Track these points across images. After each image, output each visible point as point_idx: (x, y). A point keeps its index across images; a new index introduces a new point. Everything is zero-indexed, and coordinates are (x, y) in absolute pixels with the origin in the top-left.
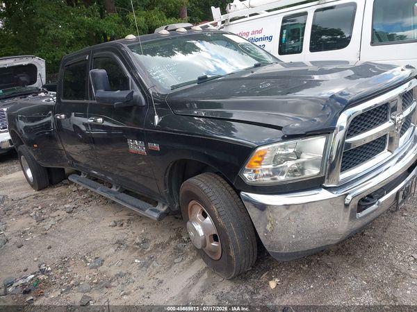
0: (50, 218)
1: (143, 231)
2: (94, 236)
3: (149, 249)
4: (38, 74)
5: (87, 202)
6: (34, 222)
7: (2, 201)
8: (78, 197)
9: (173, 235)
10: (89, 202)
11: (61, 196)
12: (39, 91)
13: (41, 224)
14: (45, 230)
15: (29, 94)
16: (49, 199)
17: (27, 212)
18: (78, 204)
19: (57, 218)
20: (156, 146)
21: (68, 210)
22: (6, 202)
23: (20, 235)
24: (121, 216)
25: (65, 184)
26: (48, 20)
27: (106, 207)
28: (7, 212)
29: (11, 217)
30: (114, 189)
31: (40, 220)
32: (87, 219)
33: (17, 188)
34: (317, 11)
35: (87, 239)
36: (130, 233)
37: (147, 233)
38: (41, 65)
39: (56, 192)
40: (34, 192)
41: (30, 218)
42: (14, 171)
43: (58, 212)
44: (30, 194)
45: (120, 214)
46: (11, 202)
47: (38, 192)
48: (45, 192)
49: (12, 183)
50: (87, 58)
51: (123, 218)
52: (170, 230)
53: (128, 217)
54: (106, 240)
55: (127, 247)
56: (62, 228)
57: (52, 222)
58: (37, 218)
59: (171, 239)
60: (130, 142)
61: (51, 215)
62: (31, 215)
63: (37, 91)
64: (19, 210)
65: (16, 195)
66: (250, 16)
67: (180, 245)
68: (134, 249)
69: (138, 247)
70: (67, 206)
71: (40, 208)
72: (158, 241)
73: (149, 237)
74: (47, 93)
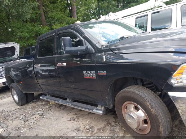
0: (31, 119)
1: (88, 122)
2: (61, 126)
3: (95, 132)
4: (16, 51)
5: (49, 109)
6: (23, 122)
7: (2, 113)
8: (43, 107)
9: (106, 123)
10: (51, 109)
11: (34, 108)
12: (16, 59)
13: (27, 123)
14: (30, 126)
15: (11, 61)
16: (27, 110)
17: (17, 117)
18: (45, 111)
19: (35, 119)
20: (104, 73)
21: (40, 114)
22: (4, 113)
23: (17, 130)
24: (71, 115)
25: (34, 102)
26: (17, 29)
27: (61, 111)
28: (6, 118)
29: (9, 120)
30: (68, 100)
31: (25, 121)
32: (53, 118)
33: (8, 106)
34: (152, 13)
35: (57, 129)
36: (81, 124)
37: (90, 123)
38: (17, 47)
39: (30, 106)
40: (18, 107)
41: (19, 120)
42: (5, 98)
43: (34, 116)
44: (16, 108)
45: (70, 114)
46: (7, 113)
47: (20, 107)
48: (24, 106)
49: (5, 103)
50: (54, 35)
51: (73, 116)
52: (103, 120)
53: (76, 116)
54: (68, 128)
55: (83, 131)
56: (40, 124)
57: (33, 121)
58: (24, 120)
59: (105, 126)
60: (85, 72)
61: (32, 118)
62: (20, 118)
63: (15, 59)
64: (13, 116)
65: (9, 109)
66: (116, 19)
67: (112, 128)
68: (87, 132)
69: (89, 131)
70: (39, 112)
71: (24, 114)
72: (99, 127)
73: (92, 125)
74: (20, 60)
